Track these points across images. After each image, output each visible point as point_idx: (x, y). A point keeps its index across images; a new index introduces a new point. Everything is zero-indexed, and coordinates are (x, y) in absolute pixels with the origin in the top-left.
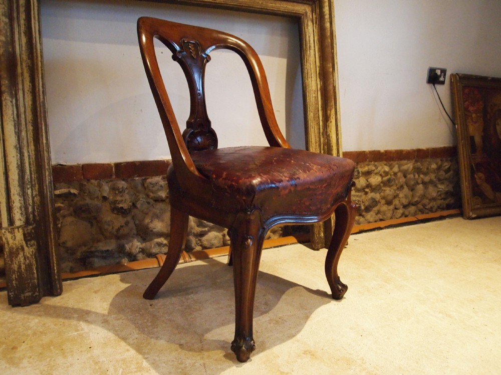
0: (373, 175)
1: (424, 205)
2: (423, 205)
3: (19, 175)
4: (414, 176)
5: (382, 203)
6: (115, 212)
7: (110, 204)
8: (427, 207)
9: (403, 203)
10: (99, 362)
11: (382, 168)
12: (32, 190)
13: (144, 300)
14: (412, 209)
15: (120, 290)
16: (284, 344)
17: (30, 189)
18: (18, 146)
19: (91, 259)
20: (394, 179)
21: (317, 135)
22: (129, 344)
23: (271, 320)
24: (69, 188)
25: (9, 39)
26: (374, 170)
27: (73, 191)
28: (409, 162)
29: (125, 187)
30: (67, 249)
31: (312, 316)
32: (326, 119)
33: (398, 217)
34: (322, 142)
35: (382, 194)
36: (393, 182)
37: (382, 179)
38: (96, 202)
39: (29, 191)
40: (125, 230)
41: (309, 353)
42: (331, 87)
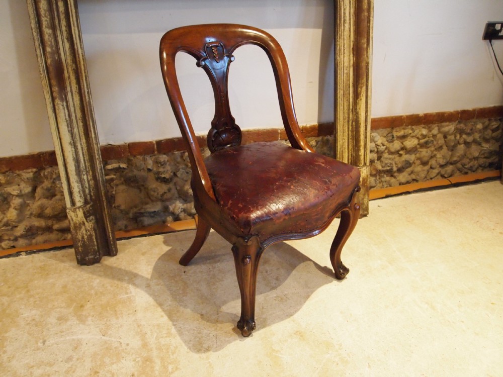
0: (409, 137)
1: (463, 165)
2: (461, 164)
3: (75, 166)
4: (455, 137)
5: (417, 164)
6: (159, 181)
7: (154, 174)
8: (466, 167)
9: (439, 163)
10: (141, 325)
11: (420, 131)
12: (87, 175)
13: (180, 266)
14: (450, 168)
15: (163, 253)
16: (282, 322)
17: (86, 175)
18: (72, 142)
19: (141, 218)
20: (432, 141)
21: (346, 111)
22: (164, 310)
23: (277, 297)
24: (119, 163)
25: (54, 49)
26: (410, 134)
27: (123, 166)
28: (450, 124)
29: (166, 160)
30: (121, 211)
31: (313, 296)
32: (357, 95)
33: (432, 177)
34: (351, 118)
35: (418, 155)
36: (430, 145)
37: (419, 141)
38: (143, 173)
39: (85, 177)
40: (168, 195)
41: (300, 334)
42: (364, 64)
